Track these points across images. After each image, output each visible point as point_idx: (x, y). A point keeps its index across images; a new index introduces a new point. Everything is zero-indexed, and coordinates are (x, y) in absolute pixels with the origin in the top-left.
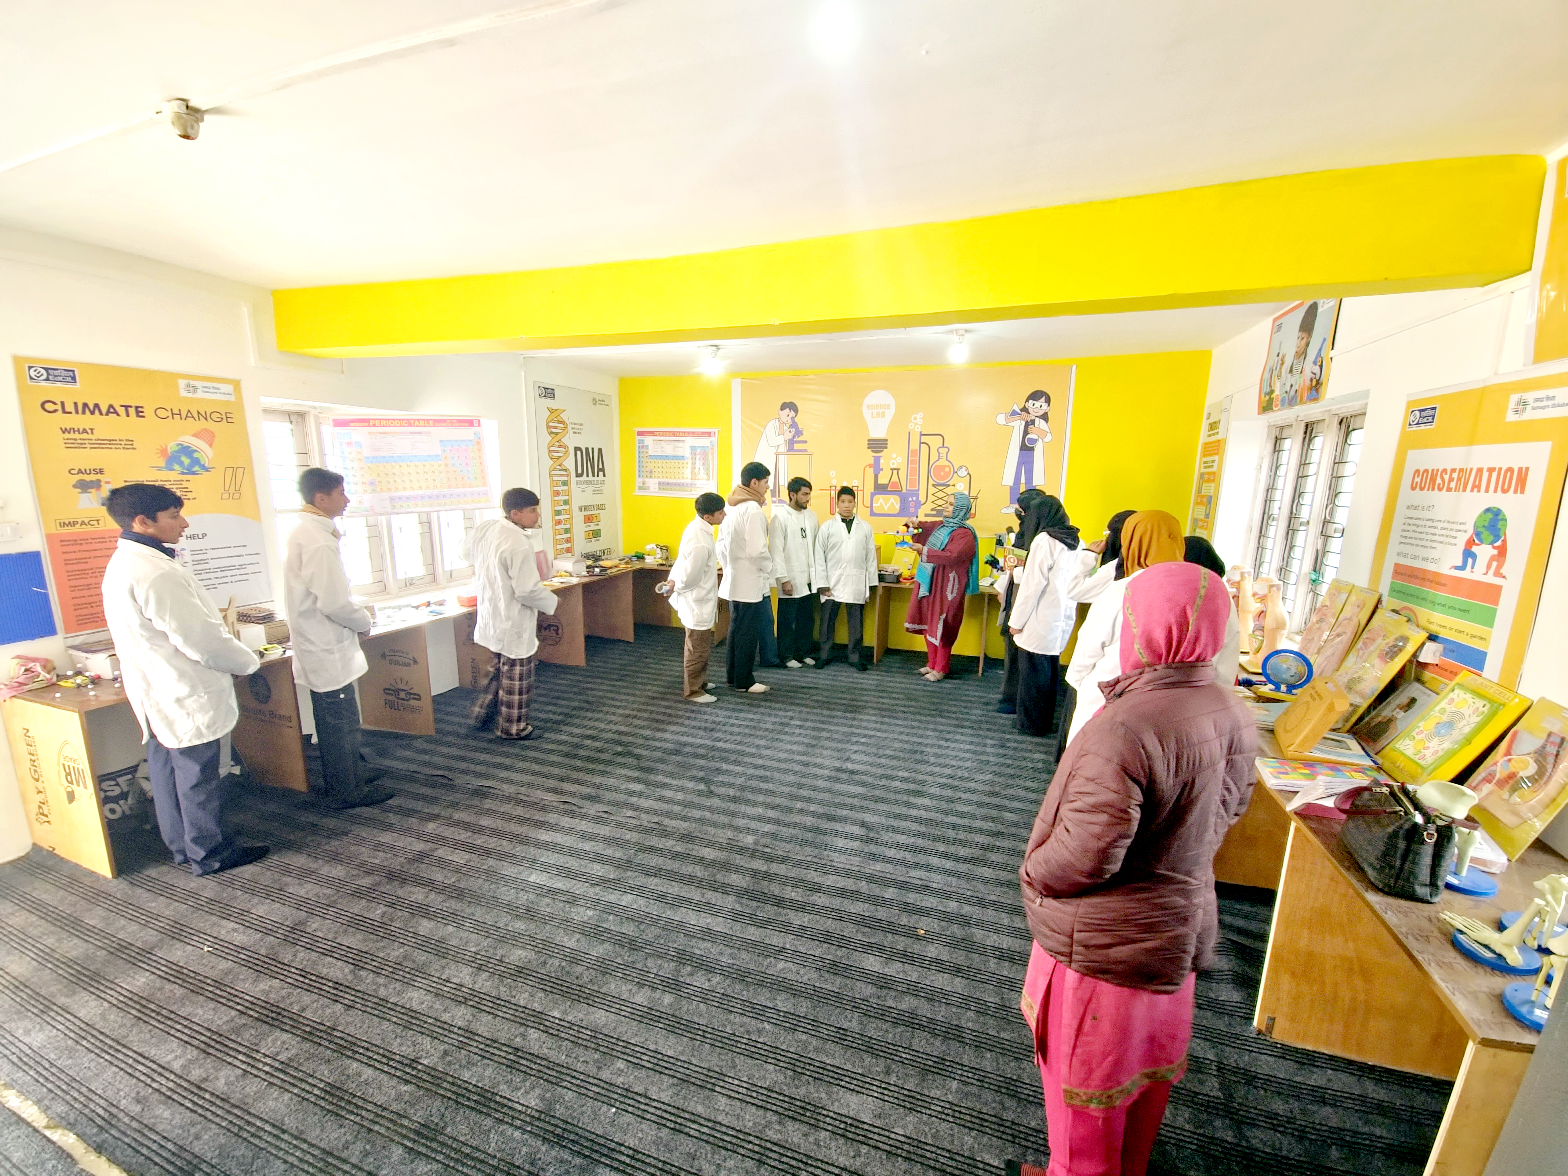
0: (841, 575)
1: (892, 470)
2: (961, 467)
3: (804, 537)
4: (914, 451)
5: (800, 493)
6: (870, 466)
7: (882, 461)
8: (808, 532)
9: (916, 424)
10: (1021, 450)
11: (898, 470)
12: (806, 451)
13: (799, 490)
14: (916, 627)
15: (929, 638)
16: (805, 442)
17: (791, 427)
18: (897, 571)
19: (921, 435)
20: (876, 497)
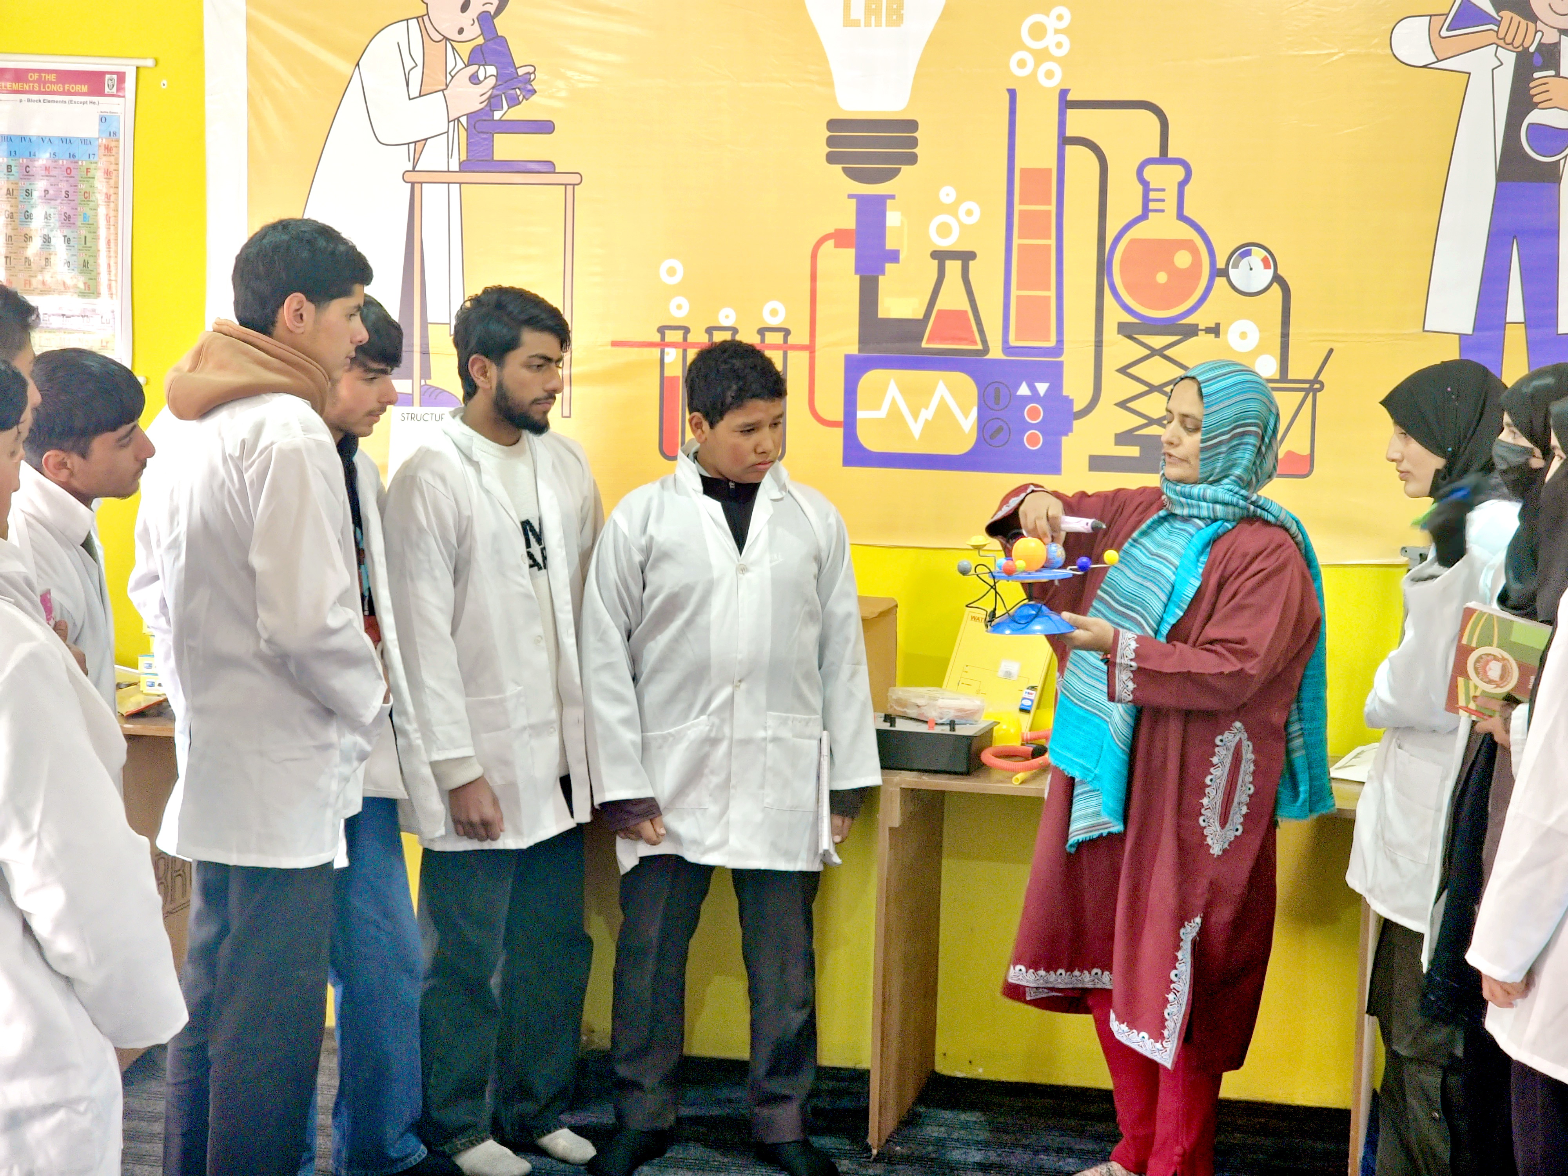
0: (712, 741)
1: (941, 256)
2: (1243, 251)
3: (538, 563)
4: (1035, 175)
5: (515, 359)
6: (840, 238)
7: (893, 218)
8: (553, 537)
9: (1042, 56)
10: (1502, 176)
11: (966, 257)
12: (548, 167)
13: (512, 344)
14: (1061, 979)
15: (1120, 1030)
16: (545, 127)
17: (478, 56)
18: (969, 716)
19: (1066, 103)
20: (871, 379)
